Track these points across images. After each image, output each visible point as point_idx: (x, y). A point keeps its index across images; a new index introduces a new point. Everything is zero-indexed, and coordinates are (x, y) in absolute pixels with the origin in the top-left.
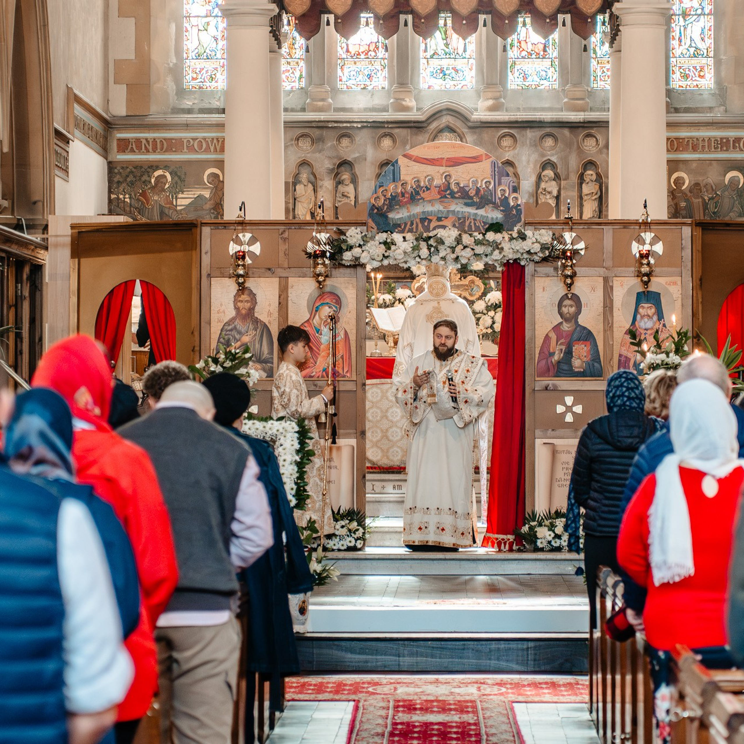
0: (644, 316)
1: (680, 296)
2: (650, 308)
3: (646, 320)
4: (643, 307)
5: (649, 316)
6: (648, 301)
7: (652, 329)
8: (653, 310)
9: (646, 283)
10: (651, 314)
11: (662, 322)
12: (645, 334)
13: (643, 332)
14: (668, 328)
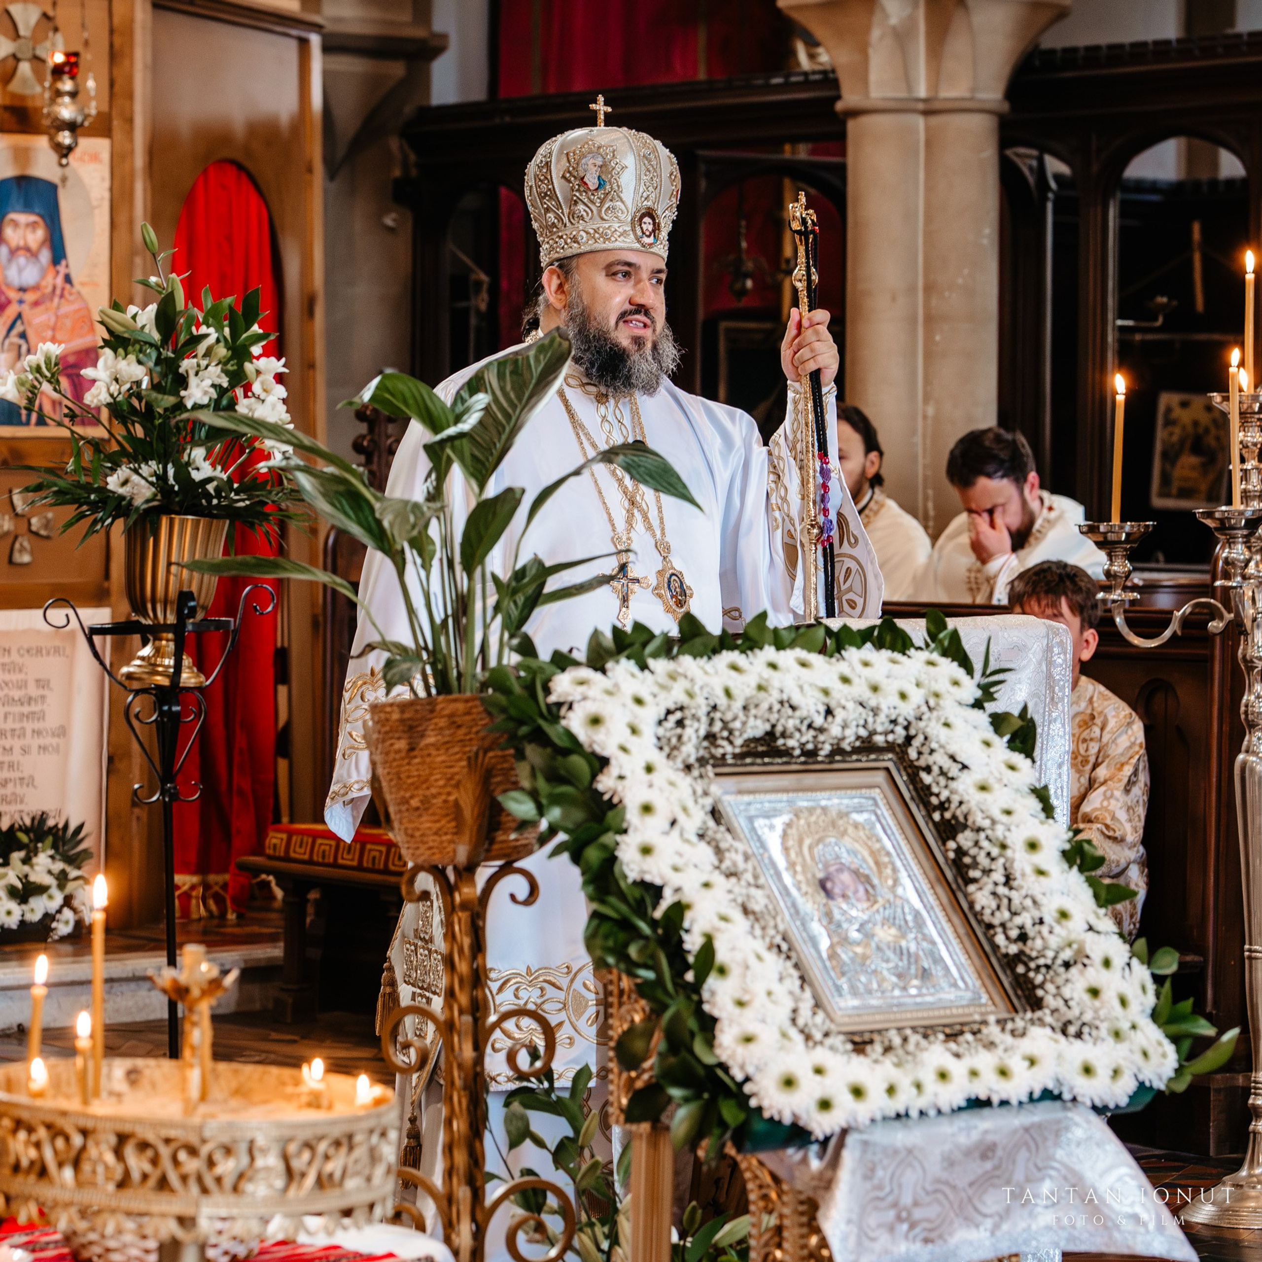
0: (18, 249)
1: (107, 195)
2: (33, 226)
3: (22, 260)
4: (16, 224)
5: (28, 249)
6: (27, 208)
7: (36, 288)
8: (40, 234)
9: (64, 152)
10: (33, 245)
11: (62, 269)
12: (21, 302)
13: (13, 295)
14: (77, 287)
